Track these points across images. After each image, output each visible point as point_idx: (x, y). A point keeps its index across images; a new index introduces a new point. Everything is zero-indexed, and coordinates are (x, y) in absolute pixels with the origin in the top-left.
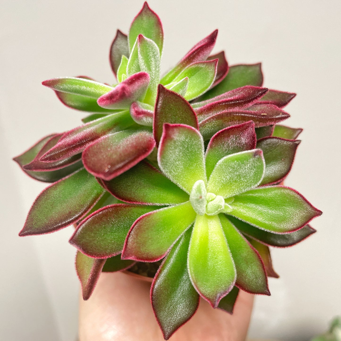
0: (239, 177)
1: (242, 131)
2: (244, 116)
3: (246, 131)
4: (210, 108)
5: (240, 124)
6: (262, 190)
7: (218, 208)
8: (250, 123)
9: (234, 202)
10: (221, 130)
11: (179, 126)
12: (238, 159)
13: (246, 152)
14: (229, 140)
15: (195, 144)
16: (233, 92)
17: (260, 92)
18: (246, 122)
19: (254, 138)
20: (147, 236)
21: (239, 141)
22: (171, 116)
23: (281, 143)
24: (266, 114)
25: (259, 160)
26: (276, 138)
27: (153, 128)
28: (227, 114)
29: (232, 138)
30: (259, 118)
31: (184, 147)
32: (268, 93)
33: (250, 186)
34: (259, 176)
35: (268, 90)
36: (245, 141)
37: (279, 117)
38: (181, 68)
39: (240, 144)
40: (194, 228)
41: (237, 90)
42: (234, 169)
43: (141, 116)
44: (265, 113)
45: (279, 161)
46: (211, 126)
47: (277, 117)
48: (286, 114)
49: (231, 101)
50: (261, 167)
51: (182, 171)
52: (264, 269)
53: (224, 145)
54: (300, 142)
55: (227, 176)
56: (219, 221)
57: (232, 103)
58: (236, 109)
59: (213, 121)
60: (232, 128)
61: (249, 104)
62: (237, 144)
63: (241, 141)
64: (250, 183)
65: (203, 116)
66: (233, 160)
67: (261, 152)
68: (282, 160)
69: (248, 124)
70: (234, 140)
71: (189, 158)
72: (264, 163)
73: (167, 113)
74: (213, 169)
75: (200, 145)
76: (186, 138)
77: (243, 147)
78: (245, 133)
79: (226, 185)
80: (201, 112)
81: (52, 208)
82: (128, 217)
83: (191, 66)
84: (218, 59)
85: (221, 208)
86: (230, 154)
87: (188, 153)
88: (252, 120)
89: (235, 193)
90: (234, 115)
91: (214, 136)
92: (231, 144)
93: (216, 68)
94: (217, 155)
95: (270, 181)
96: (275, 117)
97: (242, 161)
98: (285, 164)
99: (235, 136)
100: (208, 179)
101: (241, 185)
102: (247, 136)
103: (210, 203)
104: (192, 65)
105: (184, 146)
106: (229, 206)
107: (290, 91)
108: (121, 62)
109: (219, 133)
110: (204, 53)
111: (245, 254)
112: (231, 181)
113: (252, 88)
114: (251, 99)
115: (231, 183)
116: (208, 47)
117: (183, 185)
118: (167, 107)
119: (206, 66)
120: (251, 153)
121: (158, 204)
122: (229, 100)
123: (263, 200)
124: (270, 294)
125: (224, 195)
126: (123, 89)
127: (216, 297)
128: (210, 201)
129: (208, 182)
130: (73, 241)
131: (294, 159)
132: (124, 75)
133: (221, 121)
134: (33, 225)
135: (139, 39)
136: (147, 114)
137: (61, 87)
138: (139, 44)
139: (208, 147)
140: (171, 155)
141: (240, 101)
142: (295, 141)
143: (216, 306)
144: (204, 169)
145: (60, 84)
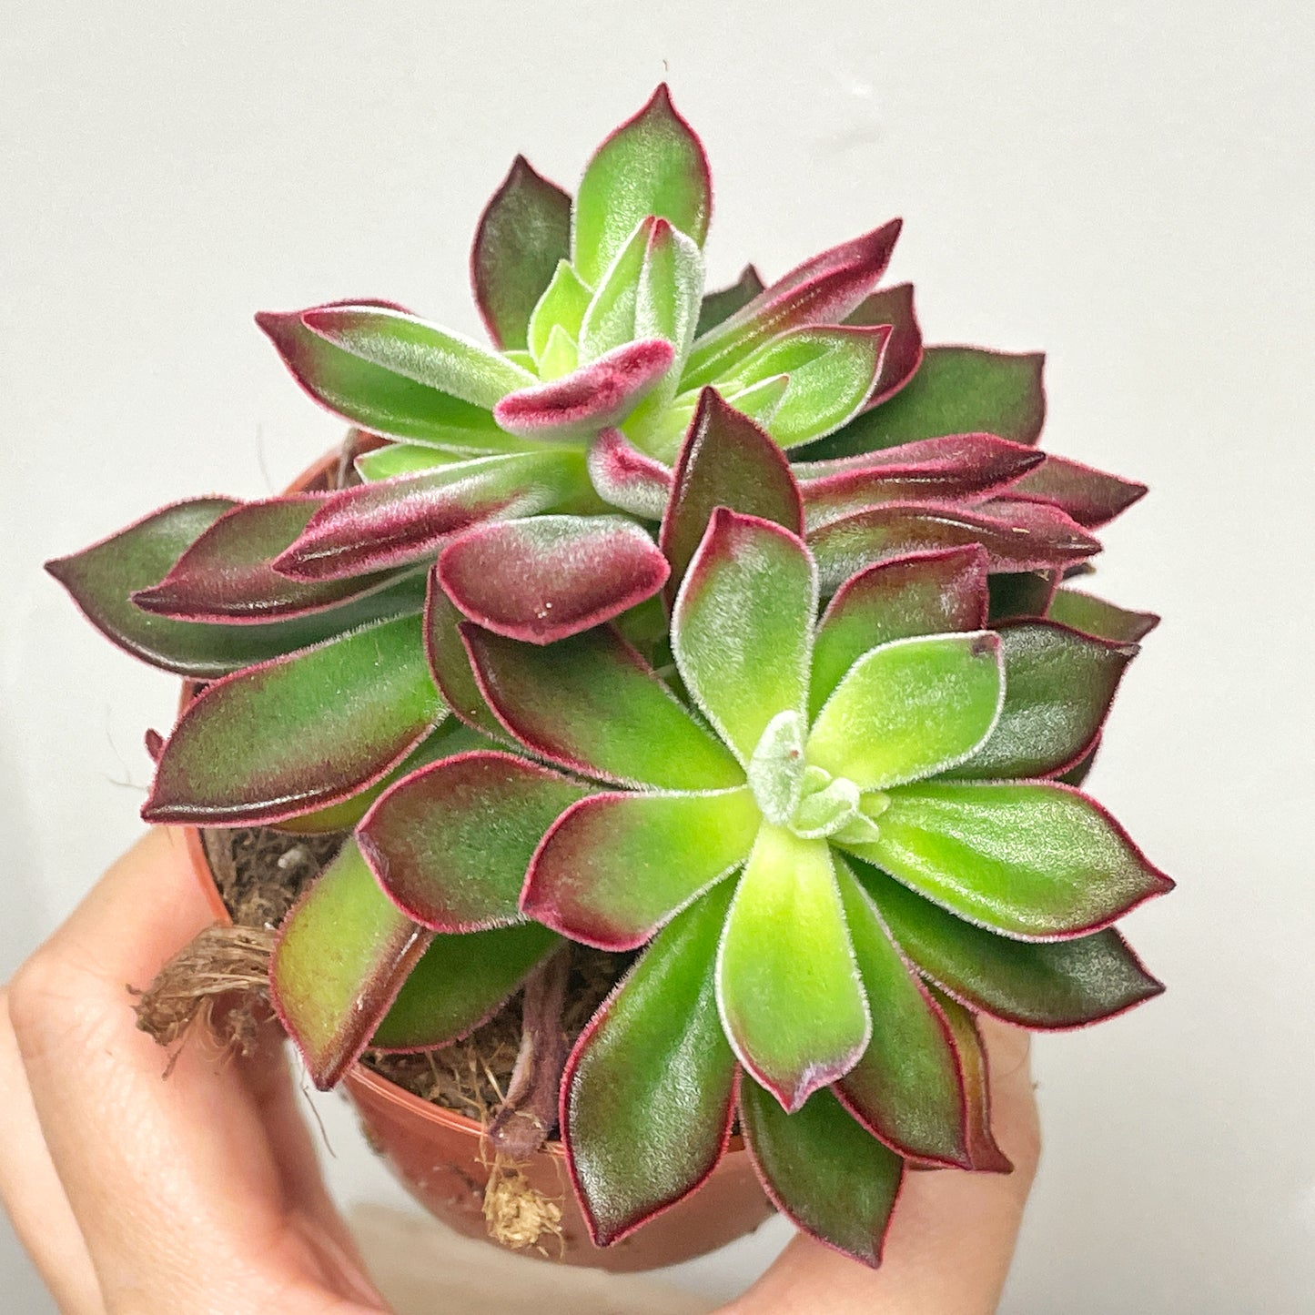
1: (944, 573)
3: (957, 575)
4: (849, 488)
5: (943, 552)
8: (976, 551)
10: (878, 563)
11: (757, 523)
12: (920, 658)
13: (952, 635)
15: (793, 591)
16: (930, 446)
17: (1018, 460)
18: (962, 548)
19: (980, 603)
20: (596, 862)
21: (932, 607)
22: (728, 489)
24: (1027, 531)
25: (989, 666)
27: (664, 522)
28: (905, 513)
29: (912, 592)
30: (1003, 541)
31: (759, 594)
32: (1043, 466)
34: (982, 721)
35: (1044, 459)
36: (951, 608)
37: (1067, 547)
39: (932, 615)
41: (945, 442)
43: (632, 474)
44: (1025, 528)
45: (1059, 705)
46: (847, 546)
47: (1061, 547)
48: (1092, 541)
49: (924, 474)
51: (738, 671)
52: (960, 1078)
54: (1138, 653)
57: (924, 480)
59: (855, 530)
60: (916, 560)
61: (978, 492)
62: (924, 614)
63: (937, 604)
67: (996, 642)
68: (1067, 703)
69: (967, 553)
70: (917, 599)
71: (764, 632)
72: (1003, 678)
73: (715, 477)
76: (772, 565)
78: (954, 581)
80: (817, 495)
81: (251, 746)
82: (529, 804)
83: (793, 335)
84: (893, 329)
85: (849, 808)
87: (767, 616)
88: (981, 542)
91: (854, 577)
92: (904, 613)
93: (882, 355)
96: (1053, 546)
97: (935, 666)
98: (1076, 720)
99: (921, 589)
101: (920, 749)
102: (960, 594)
104: (798, 333)
105: (760, 588)
106: (872, 823)
108: (553, 281)
109: (871, 571)
110: (844, 297)
113: (996, 445)
114: (988, 480)
116: (861, 278)
118: (720, 460)
119: (847, 343)
122: (915, 471)
124: (971, 1166)
126: (609, 385)
127: (799, 1078)
128: (811, 793)
129: (810, 729)
130: (371, 837)
131: (1109, 710)
132: (558, 330)
133: (882, 532)
134: (190, 788)
135: (657, 232)
136: (652, 475)
137: (365, 341)
138: (651, 250)
139: (826, 614)
140: (718, 610)
141: (950, 481)
142: (1119, 646)
143: (798, 1104)
144: (806, 684)
145: (365, 329)
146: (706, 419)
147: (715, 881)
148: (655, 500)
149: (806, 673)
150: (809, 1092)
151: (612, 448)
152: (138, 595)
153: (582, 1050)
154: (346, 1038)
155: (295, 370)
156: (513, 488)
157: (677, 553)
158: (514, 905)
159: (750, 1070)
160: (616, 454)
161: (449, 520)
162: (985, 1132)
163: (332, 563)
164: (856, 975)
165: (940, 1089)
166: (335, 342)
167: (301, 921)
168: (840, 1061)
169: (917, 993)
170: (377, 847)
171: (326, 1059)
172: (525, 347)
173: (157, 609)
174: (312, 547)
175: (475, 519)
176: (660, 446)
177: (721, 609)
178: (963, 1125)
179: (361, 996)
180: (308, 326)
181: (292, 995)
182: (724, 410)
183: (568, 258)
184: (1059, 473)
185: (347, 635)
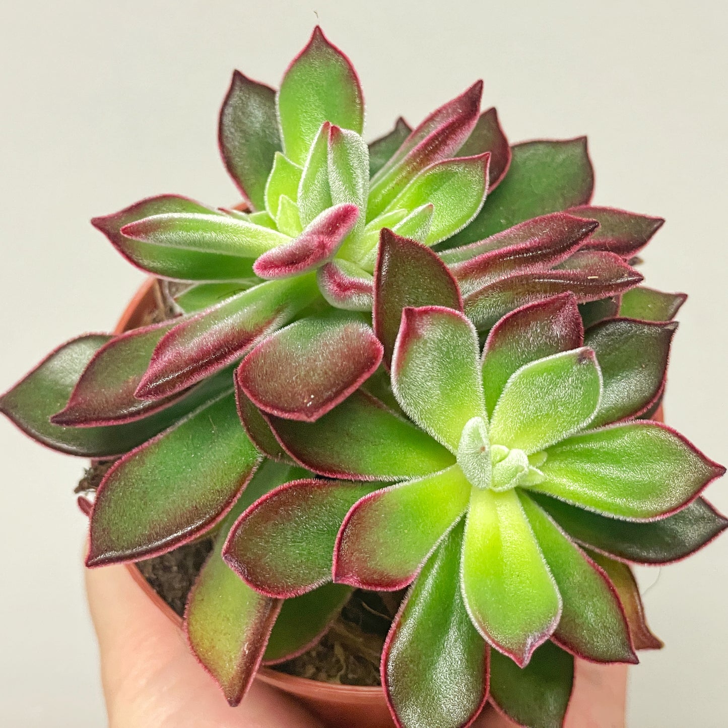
0: (553, 406)
1: (552, 313)
2: (555, 282)
3: (560, 312)
4: (485, 266)
5: (548, 299)
6: (602, 433)
7: (517, 473)
8: (568, 297)
9: (548, 461)
10: (511, 313)
11: (432, 310)
12: (548, 370)
13: (564, 353)
14: (528, 332)
15: (462, 344)
17: (582, 229)
18: (560, 295)
19: (577, 325)
20: (376, 538)
21: (549, 333)
22: (409, 288)
23: (636, 331)
24: (597, 277)
25: (590, 368)
26: (625, 320)
27: (374, 315)
28: (520, 278)
29: (536, 327)
30: (581, 285)
31: (442, 351)
33: (576, 423)
34: (593, 400)
36: (561, 332)
37: (622, 280)
38: (409, 173)
39: (550, 338)
40: (467, 521)
41: (536, 222)
42: (543, 390)
43: (348, 293)
44: (595, 275)
45: (637, 369)
46: (490, 305)
47: (619, 281)
48: (638, 274)
49: (527, 250)
50: (595, 382)
51: (439, 400)
52: (622, 610)
53: (518, 343)
54: (677, 326)
55: (529, 405)
56: (519, 505)
57: (528, 254)
58: (538, 268)
59: (492, 295)
60: (533, 307)
61: (562, 254)
62: (545, 339)
63: (552, 332)
64: (575, 416)
65: (470, 282)
66: (539, 372)
67: (591, 353)
68: (642, 367)
69: (563, 298)
70: (539, 331)
71: (449, 373)
72: (600, 373)
73: (400, 283)
74: (501, 394)
75: (472, 344)
76: (445, 333)
77: (558, 345)
78: (559, 316)
79: (528, 425)
80: (465, 274)
81: (145, 504)
82: (326, 507)
83: (430, 169)
85: (523, 470)
86: (532, 360)
87: (449, 363)
88: (571, 290)
89: (547, 441)
90: (534, 282)
91: (497, 324)
92: (533, 340)
93: (488, 172)
94: (504, 365)
95: (620, 414)
96: (614, 282)
97: (557, 373)
98: (649, 376)
99: (540, 324)
100: (490, 416)
101: (559, 423)
102: (564, 323)
103: (499, 466)
104: (433, 167)
105: (441, 348)
106: (539, 471)
107: (652, 212)
108: (274, 166)
109: (507, 319)
110: (456, 138)
111: (578, 578)
112: (538, 416)
113: (568, 220)
114: (567, 246)
115: (538, 420)
116: (464, 124)
117: (440, 431)
118: (401, 272)
119: (464, 169)
120: (574, 355)
121: (385, 478)
122: (521, 249)
123: (607, 453)
124: (638, 661)
125: (525, 448)
126: (322, 246)
127: (524, 645)
128: (498, 462)
129: (490, 422)
130: (232, 556)
131: (667, 364)
132: (283, 198)
133: (509, 294)
134: (112, 540)
135: (332, 135)
136: (361, 289)
137: (163, 237)
138: (331, 146)
139: (486, 349)
140: (418, 369)
141: (544, 251)
142: (666, 325)
143: (527, 661)
144: (482, 395)
145: (162, 230)
146: (387, 248)
147: (449, 529)
148: (366, 301)
149: (481, 389)
150: (532, 652)
151: (332, 278)
152: (54, 417)
153: (389, 648)
154: (242, 673)
155: (123, 252)
156: (276, 307)
157: (385, 336)
158: (329, 570)
159: (494, 646)
160: (335, 281)
161: (241, 339)
162: (642, 626)
163: (172, 384)
164: (548, 569)
165: (612, 619)
166: (145, 241)
167: (199, 597)
168: (547, 628)
169: (586, 564)
170: (237, 561)
171: (232, 685)
172: (264, 208)
173: (68, 423)
174: (156, 377)
175: (256, 336)
176: (362, 258)
177: (421, 368)
178: (629, 638)
179: (246, 645)
180: (126, 236)
181: (203, 648)
182: (396, 241)
183: (281, 150)
184: (609, 218)
185: (191, 416)
